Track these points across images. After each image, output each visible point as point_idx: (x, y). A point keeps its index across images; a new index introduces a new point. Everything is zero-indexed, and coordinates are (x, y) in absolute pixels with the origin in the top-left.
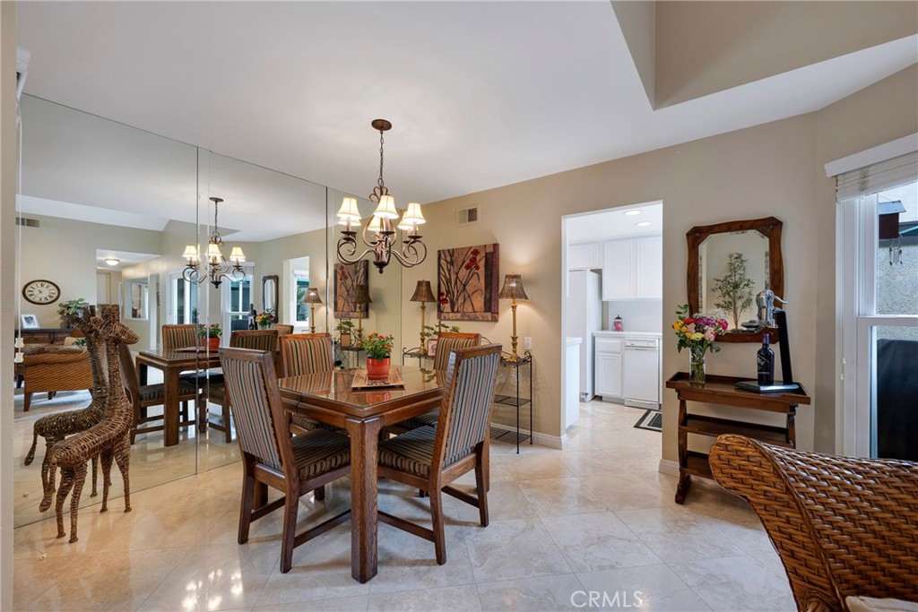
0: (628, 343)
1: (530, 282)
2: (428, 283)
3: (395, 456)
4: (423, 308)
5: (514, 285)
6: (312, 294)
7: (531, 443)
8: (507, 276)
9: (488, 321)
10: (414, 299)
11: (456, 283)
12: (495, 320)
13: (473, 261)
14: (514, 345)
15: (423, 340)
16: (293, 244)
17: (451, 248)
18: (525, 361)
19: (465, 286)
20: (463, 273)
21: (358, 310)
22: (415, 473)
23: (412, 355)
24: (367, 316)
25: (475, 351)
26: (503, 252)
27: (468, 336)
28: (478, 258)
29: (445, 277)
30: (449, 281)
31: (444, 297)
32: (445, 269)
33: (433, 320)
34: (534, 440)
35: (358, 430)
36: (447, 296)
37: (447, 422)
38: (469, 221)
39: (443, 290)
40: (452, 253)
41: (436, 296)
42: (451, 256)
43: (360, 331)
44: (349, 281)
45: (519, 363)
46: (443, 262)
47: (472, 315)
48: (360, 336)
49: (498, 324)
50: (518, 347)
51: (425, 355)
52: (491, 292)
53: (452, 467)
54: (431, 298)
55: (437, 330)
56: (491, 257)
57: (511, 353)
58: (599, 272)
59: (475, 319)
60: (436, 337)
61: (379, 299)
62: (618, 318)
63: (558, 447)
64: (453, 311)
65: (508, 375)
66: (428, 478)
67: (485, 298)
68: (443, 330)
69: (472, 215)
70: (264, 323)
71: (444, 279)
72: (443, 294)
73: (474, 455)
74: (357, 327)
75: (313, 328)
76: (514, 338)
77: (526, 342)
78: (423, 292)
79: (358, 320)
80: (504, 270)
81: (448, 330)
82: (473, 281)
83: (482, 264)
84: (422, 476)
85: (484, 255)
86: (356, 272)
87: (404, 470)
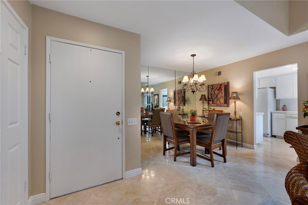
0: (288, 116)
1: (241, 94)
2: (205, 95)
3: (200, 140)
4: (203, 103)
5: (235, 95)
6: (169, 99)
7: (242, 147)
8: (232, 93)
9: (225, 107)
10: (200, 100)
11: (214, 95)
12: (228, 106)
13: (220, 88)
14: (235, 114)
15: (203, 112)
16: (162, 85)
17: (212, 84)
18: (239, 120)
19: (217, 96)
20: (217, 92)
21: (182, 103)
22: (205, 144)
23: (200, 117)
24: (185, 105)
25: (222, 114)
26: (230, 84)
27: (219, 111)
28: (222, 87)
29: (210, 93)
30: (211, 94)
31: (210, 99)
32: (210, 91)
33: (206, 106)
34: (243, 146)
35: (192, 131)
36: (211, 99)
37: (214, 132)
38: (219, 75)
39: (210, 97)
40: (212, 86)
41: (207, 99)
42: (212, 87)
43: (183, 109)
44: (179, 95)
45: (237, 120)
46: (209, 88)
47: (220, 105)
48: (183, 111)
49: (229, 108)
50: (236, 115)
51: (204, 117)
52: (227, 97)
53: (215, 144)
54: (206, 100)
55: (208, 109)
56: (227, 87)
57: (234, 117)
58: (274, 88)
59: (221, 106)
60: (208, 111)
61: (189, 100)
62: (284, 106)
63: (253, 148)
64: (213, 104)
65: (233, 124)
66: (209, 146)
67: (224, 99)
68: (210, 109)
69: (219, 73)
70: (155, 107)
71: (210, 94)
72: (209, 98)
73: (222, 143)
74: (182, 108)
75: (169, 109)
76: (235, 112)
77: (240, 114)
78: (203, 98)
79: (182, 106)
80: (231, 90)
81: (212, 109)
82: (220, 94)
83: (223, 89)
84: (207, 145)
85: (224, 86)
86: (181, 93)
87: (202, 143)
